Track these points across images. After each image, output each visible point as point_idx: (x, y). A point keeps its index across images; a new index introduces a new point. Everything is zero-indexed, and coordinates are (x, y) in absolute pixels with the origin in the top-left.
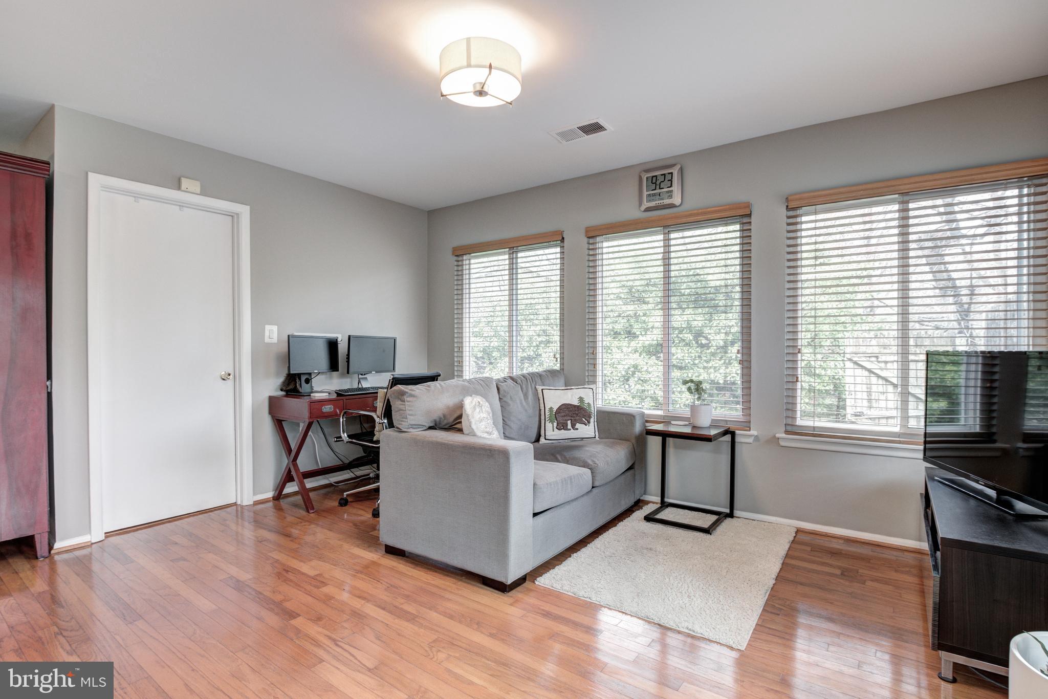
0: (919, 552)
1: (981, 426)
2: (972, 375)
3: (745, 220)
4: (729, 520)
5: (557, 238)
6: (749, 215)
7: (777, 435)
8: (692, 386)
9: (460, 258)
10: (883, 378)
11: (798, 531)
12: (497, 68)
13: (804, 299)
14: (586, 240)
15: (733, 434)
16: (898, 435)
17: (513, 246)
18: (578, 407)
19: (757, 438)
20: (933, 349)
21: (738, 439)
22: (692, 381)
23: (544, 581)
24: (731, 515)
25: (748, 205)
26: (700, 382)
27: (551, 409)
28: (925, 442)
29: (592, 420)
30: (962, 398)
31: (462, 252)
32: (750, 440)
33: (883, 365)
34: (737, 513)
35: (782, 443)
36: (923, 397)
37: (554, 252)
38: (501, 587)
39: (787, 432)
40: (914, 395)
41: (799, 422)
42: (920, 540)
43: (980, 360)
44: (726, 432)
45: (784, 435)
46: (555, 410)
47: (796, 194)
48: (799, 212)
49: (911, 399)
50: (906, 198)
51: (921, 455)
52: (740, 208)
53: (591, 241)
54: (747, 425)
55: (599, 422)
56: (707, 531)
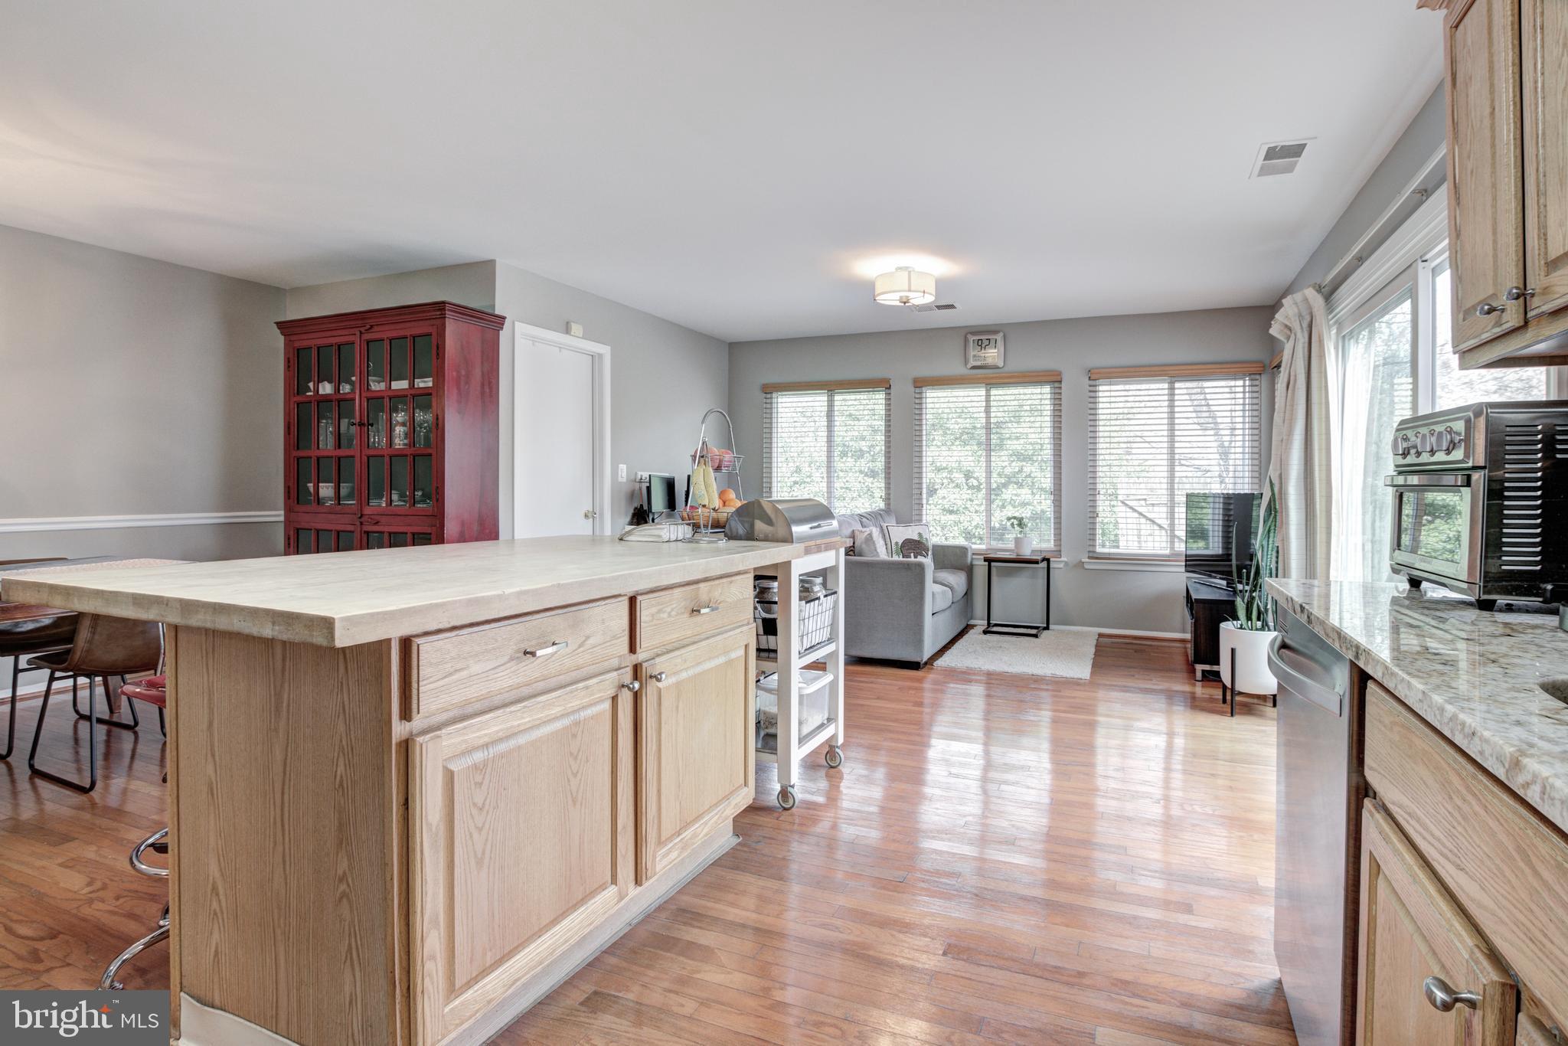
0: (1183, 641)
1: (1223, 548)
2: (1217, 511)
3: (1057, 385)
4: (1046, 632)
5: (883, 384)
6: (1060, 382)
7: (1083, 560)
8: (1016, 522)
9: (769, 396)
10: (1150, 520)
11: (1100, 635)
12: (928, 293)
13: (1103, 452)
14: (913, 389)
15: (1048, 560)
16: (1169, 556)
17: (831, 387)
18: (919, 541)
19: (1066, 563)
20: (1189, 492)
21: (1052, 565)
22: (1015, 518)
23: (940, 663)
24: (1047, 628)
25: (1059, 374)
26: (1022, 518)
27: (897, 543)
28: (1186, 561)
29: (930, 553)
30: (1211, 533)
31: (769, 389)
32: (1061, 566)
33: (1151, 508)
34: (1051, 627)
35: (1086, 566)
36: (1184, 538)
37: (880, 397)
38: (914, 666)
39: (1089, 558)
40: (1178, 537)
41: (1099, 549)
42: (1184, 631)
43: (1221, 500)
44: (1044, 559)
45: (1087, 560)
46: (900, 544)
47: (1097, 368)
48: (1097, 382)
49: (1176, 540)
50: (1173, 379)
51: (1183, 569)
52: (1054, 375)
53: (918, 390)
54: (1058, 553)
55: (934, 554)
56: (1036, 636)
